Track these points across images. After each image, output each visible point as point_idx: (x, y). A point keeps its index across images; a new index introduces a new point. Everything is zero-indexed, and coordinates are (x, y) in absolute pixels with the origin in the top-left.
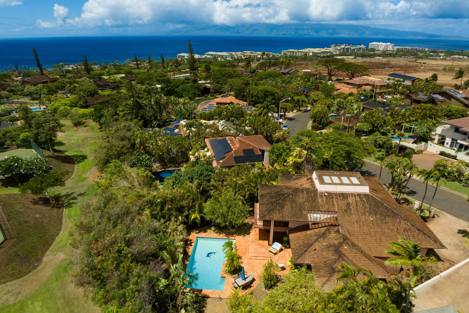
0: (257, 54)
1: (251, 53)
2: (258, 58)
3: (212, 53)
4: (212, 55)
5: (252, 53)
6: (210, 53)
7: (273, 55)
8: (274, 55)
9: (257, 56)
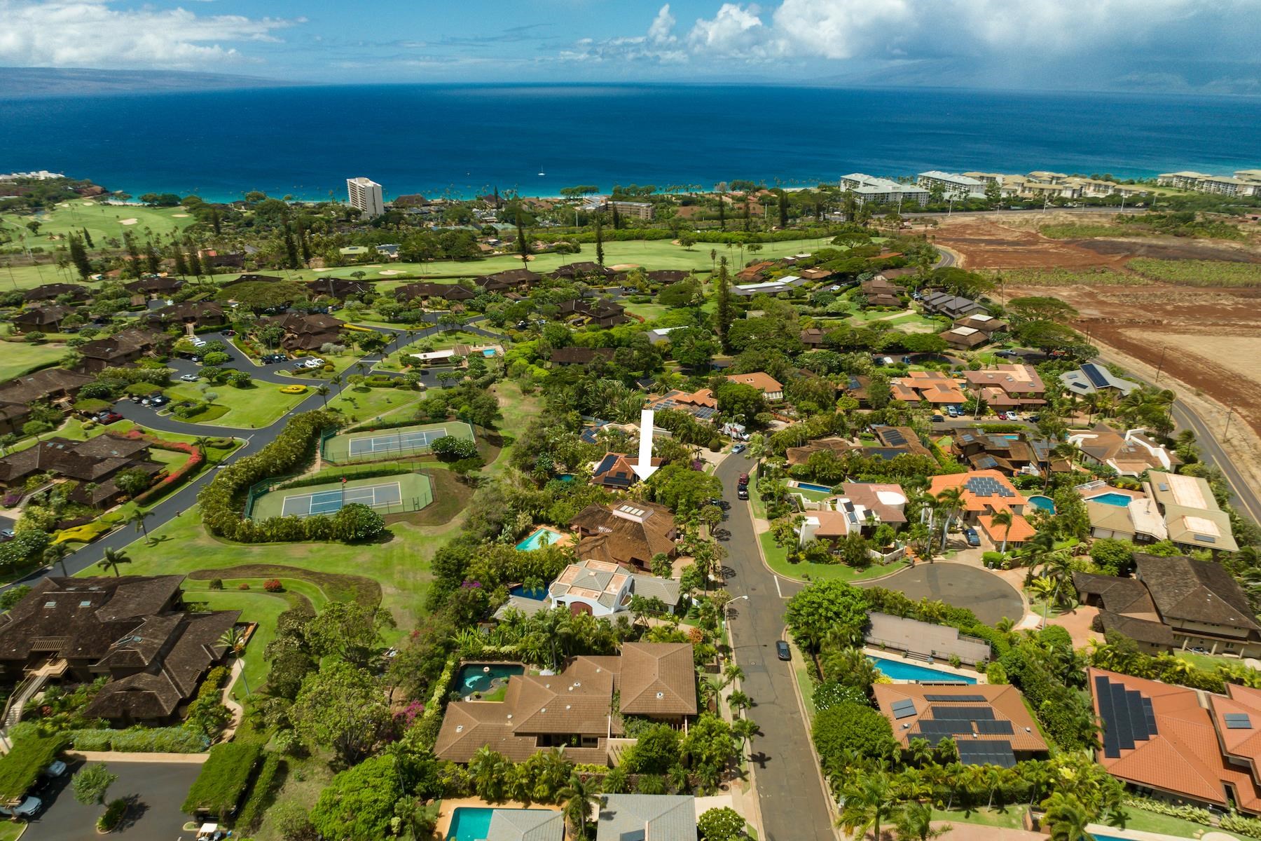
3: (937, 175)
4: (935, 181)
6: (931, 173)
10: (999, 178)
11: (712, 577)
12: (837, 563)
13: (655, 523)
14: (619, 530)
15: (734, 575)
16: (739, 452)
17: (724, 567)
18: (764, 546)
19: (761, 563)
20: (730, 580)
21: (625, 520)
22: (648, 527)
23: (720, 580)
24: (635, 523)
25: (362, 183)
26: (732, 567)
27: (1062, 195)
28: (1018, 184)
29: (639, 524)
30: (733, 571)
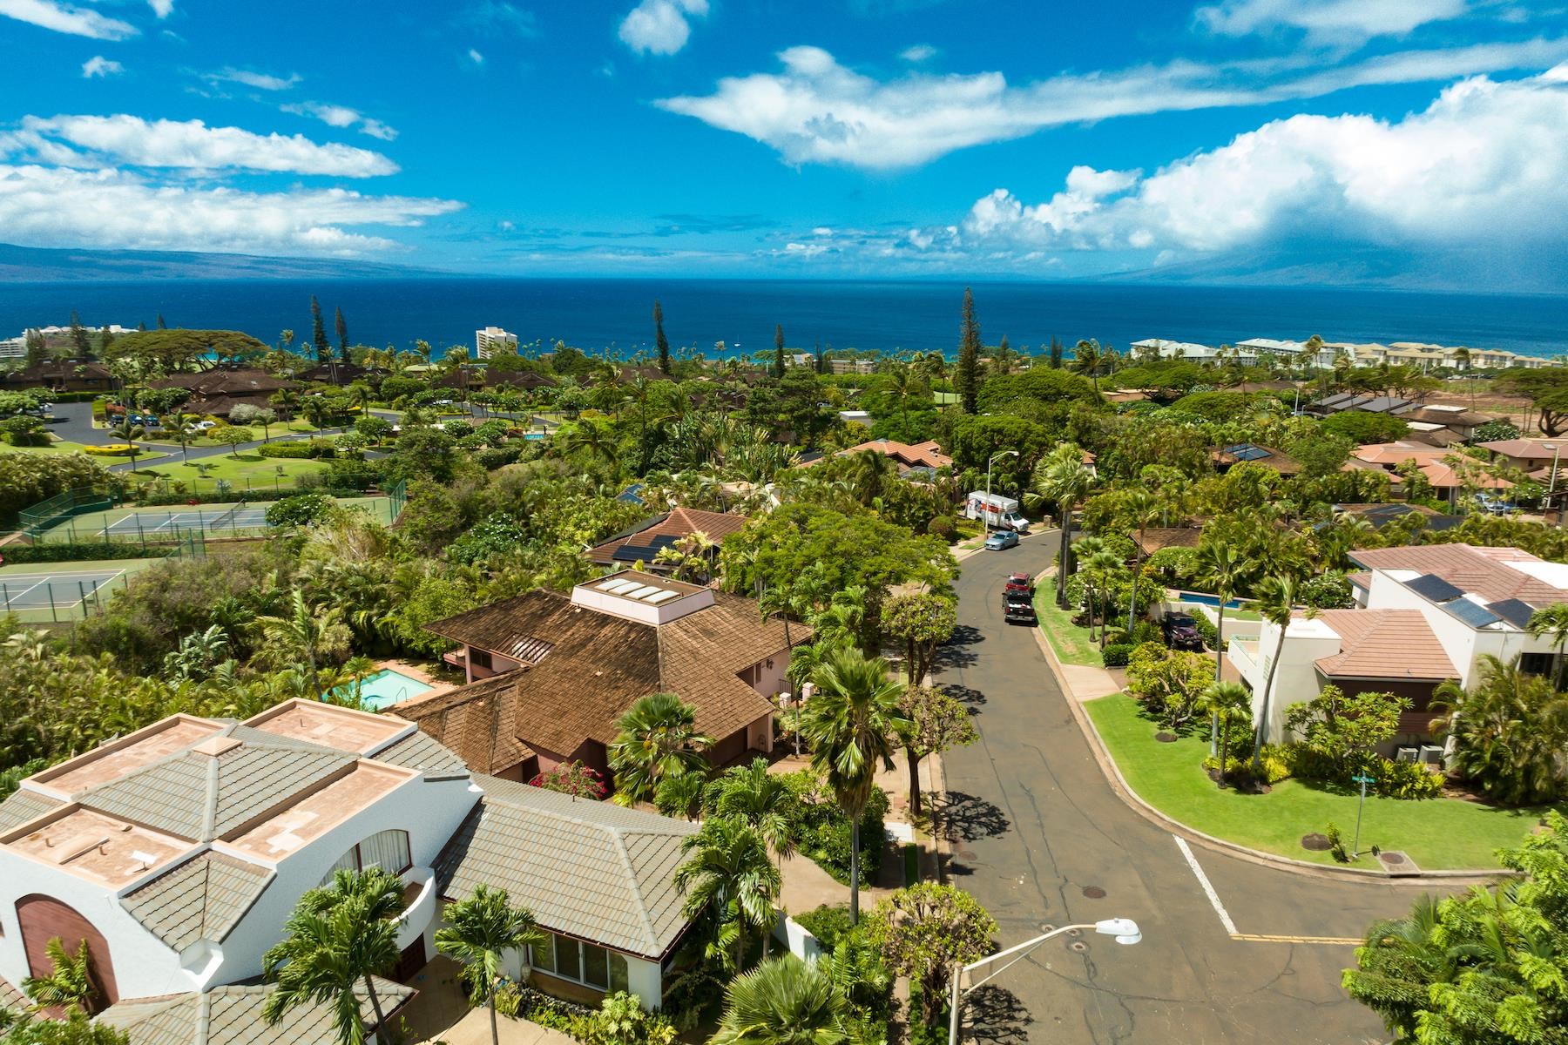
0: (1441, 356)
1: (1422, 350)
2: (1444, 369)
3: (1263, 343)
4: (1260, 349)
5: (1431, 350)
6: (1254, 342)
7: (1516, 362)
8: (1523, 362)
9: (1440, 361)
10: (1349, 348)
11: (901, 831)
12: (1434, 794)
13: (708, 633)
14: (573, 650)
15: (997, 825)
16: (1004, 547)
17: (956, 797)
18: (1108, 735)
19: (1108, 790)
20: (982, 849)
21: (604, 619)
22: (675, 638)
23: (935, 844)
24: (634, 626)
25: (491, 333)
26: (992, 799)
27: (1444, 364)
28: (1379, 352)
29: (648, 631)
30: (993, 811)
